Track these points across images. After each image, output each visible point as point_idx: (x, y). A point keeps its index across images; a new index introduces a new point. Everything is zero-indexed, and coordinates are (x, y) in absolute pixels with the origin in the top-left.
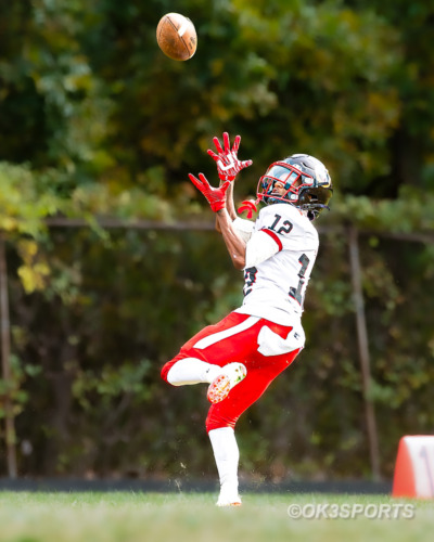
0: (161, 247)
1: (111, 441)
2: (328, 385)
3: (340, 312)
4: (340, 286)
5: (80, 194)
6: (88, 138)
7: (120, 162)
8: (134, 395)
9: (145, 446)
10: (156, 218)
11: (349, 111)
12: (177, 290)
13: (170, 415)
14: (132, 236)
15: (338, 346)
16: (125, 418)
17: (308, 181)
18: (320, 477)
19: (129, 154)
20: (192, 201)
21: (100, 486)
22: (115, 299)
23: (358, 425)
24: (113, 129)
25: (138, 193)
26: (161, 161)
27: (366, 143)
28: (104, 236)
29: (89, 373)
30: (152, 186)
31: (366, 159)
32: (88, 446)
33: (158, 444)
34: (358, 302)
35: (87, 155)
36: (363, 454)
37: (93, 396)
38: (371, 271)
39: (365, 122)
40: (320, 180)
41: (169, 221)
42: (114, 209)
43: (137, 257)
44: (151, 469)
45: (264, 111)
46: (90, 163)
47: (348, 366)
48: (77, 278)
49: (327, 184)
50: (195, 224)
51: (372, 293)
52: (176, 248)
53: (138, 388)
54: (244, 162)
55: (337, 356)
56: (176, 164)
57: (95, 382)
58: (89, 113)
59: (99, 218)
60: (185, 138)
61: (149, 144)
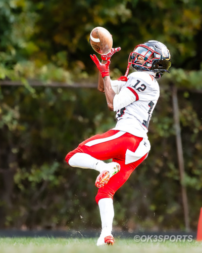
0: (65, 97)
1: (36, 208)
2: (160, 177)
3: (167, 135)
4: (167, 120)
5: (19, 67)
6: (23, 35)
7: (42, 49)
8: (49, 182)
9: (56, 211)
10: (62, 80)
11: (172, 20)
12: (74, 122)
13: (70, 194)
14: (48, 91)
15: (166, 154)
16: (44, 195)
17: (158, 56)
18: (155, 229)
19: (47, 44)
20: (83, 71)
21: (29, 234)
22: (39, 127)
23: (177, 199)
24: (37, 30)
25: (52, 66)
26: (65, 48)
27: (182, 38)
28: (32, 91)
29: (24, 169)
30: (60, 63)
31: (182, 47)
32: (23, 211)
33: (63, 211)
34: (177, 129)
35: (23, 44)
36: (180, 216)
37: (26, 183)
38: (185, 111)
39: (181, 26)
40: (164, 56)
41: (69, 83)
42: (38, 75)
43: (51, 103)
44: (59, 225)
45: (124, 20)
46: (24, 49)
47: (172, 166)
48: (17, 115)
49: (168, 58)
50: (84, 84)
51: (185, 124)
52: (74, 98)
53: (51, 178)
54: (116, 49)
55: (165, 160)
56: (73, 50)
57: (27, 175)
58: (24, 21)
59: (29, 81)
60: (79, 35)
61: (58, 39)
